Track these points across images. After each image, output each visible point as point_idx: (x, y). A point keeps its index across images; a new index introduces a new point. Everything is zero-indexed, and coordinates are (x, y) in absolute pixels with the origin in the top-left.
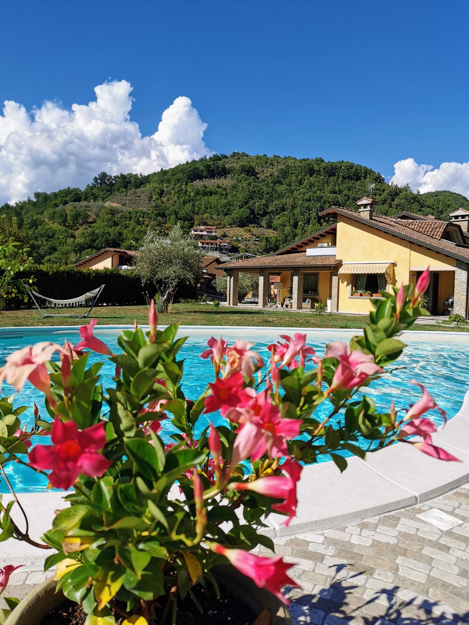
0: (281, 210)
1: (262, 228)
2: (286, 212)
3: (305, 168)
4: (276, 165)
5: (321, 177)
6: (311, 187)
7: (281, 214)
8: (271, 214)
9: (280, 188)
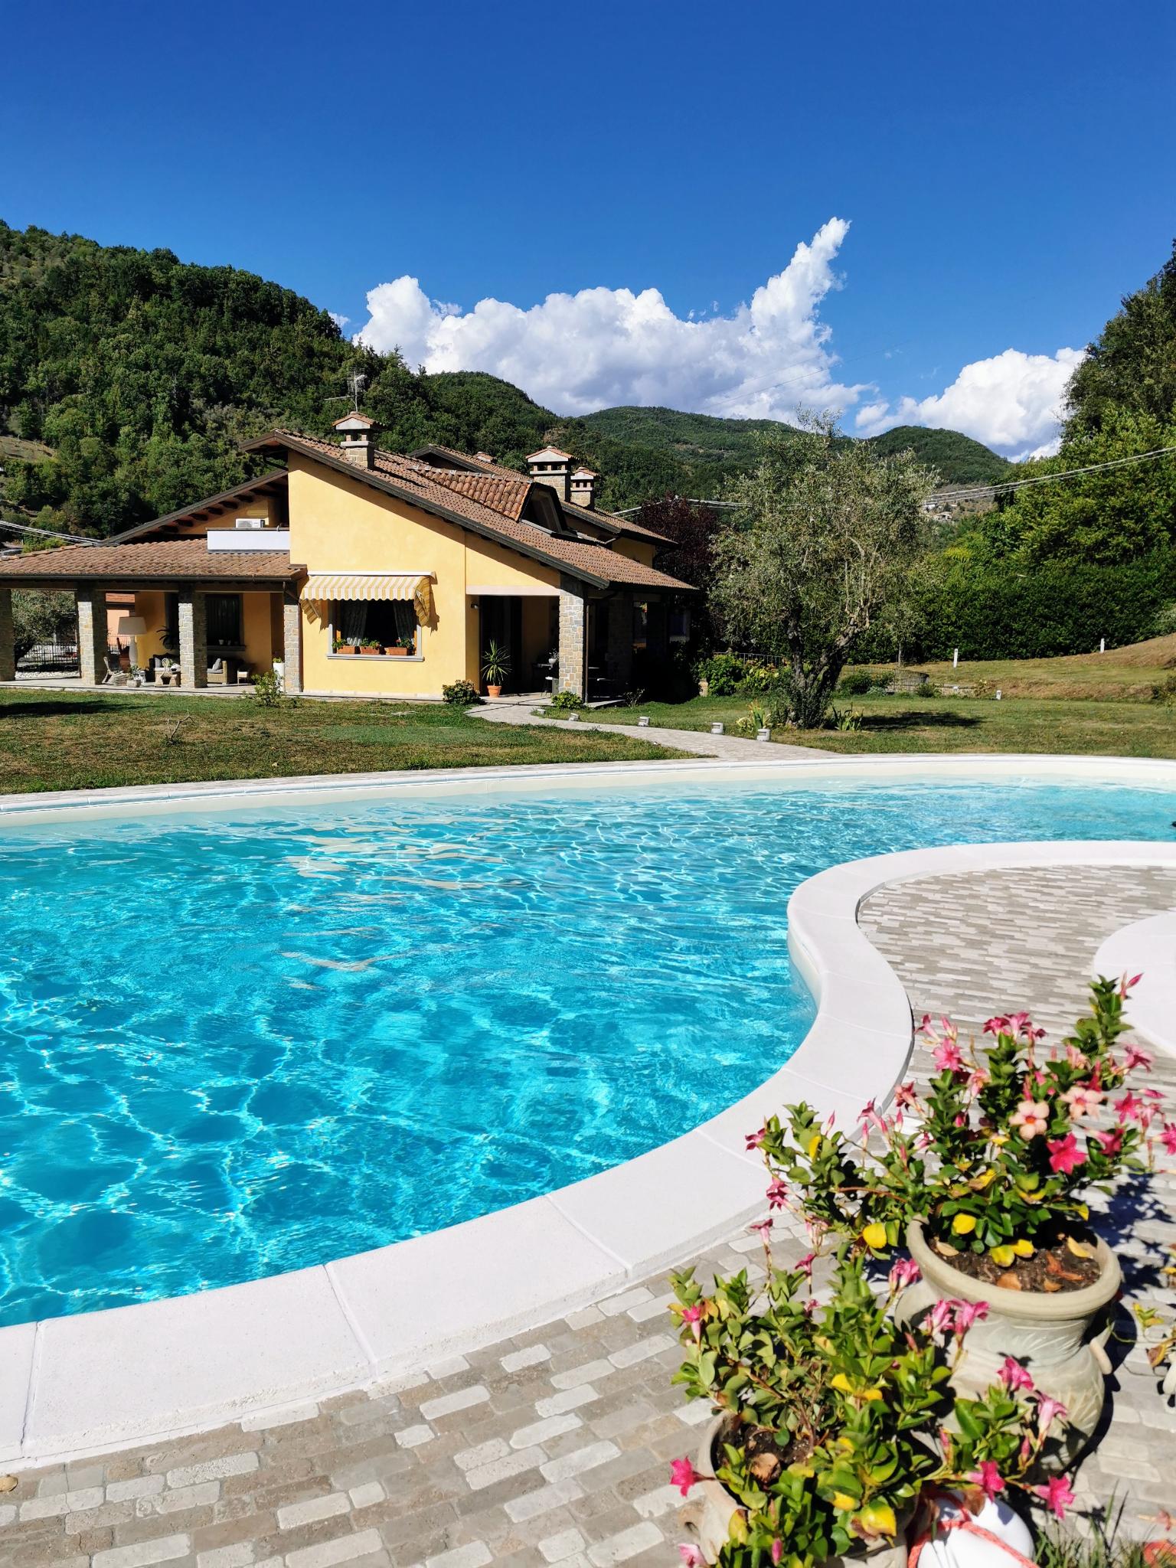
0: (65, 388)
1: (10, 437)
2: (80, 396)
3: (125, 273)
4: (37, 256)
5: (175, 306)
6: (146, 328)
7: (66, 399)
8: (36, 400)
9: (58, 326)
